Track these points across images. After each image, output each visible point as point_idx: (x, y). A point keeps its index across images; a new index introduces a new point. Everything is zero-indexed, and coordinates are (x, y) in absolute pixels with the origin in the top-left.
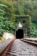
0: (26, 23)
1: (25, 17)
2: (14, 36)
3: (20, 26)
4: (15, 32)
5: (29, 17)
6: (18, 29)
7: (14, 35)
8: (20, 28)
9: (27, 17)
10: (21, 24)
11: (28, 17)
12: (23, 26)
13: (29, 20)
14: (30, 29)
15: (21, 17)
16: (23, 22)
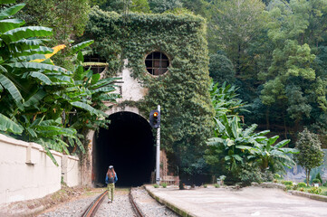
0: (171, 68)
1: (164, 23)
2: (81, 165)
3: (129, 89)
4: (91, 136)
5: (198, 24)
6: (108, 113)
7: (81, 157)
8: (127, 109)
9: (177, 23)
10: (134, 76)
11: (189, 28)
12: (153, 92)
13: (197, 45)
14: (203, 112)
16: (148, 64)
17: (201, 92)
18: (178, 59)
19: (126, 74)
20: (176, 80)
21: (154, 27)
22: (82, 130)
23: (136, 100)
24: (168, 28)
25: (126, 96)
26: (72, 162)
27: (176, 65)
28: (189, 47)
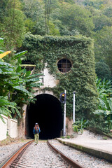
0: (73, 68)
1: (69, 42)
2: (18, 125)
3: (48, 80)
4: (25, 108)
5: (89, 43)
6: (36, 94)
7: (19, 120)
8: (47, 92)
9: (76, 42)
10: (51, 73)
12: (62, 83)
13: (88, 55)
14: (92, 94)
15: (54, 44)
16: (59, 66)
17: (91, 83)
18: (77, 63)
19: (46, 71)
20: (76, 75)
21: (63, 44)
22: (20, 104)
23: (52, 87)
24: (71, 45)
25: (46, 85)
26: (13, 123)
27: (75, 66)
28: (83, 56)
